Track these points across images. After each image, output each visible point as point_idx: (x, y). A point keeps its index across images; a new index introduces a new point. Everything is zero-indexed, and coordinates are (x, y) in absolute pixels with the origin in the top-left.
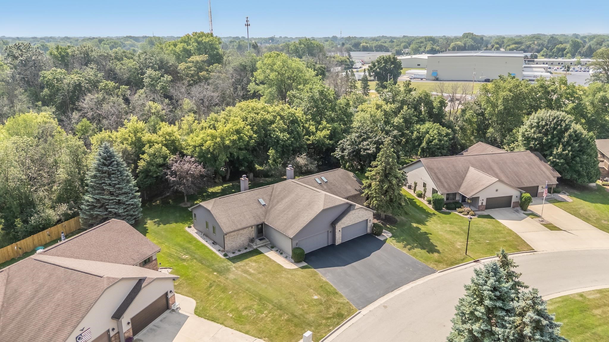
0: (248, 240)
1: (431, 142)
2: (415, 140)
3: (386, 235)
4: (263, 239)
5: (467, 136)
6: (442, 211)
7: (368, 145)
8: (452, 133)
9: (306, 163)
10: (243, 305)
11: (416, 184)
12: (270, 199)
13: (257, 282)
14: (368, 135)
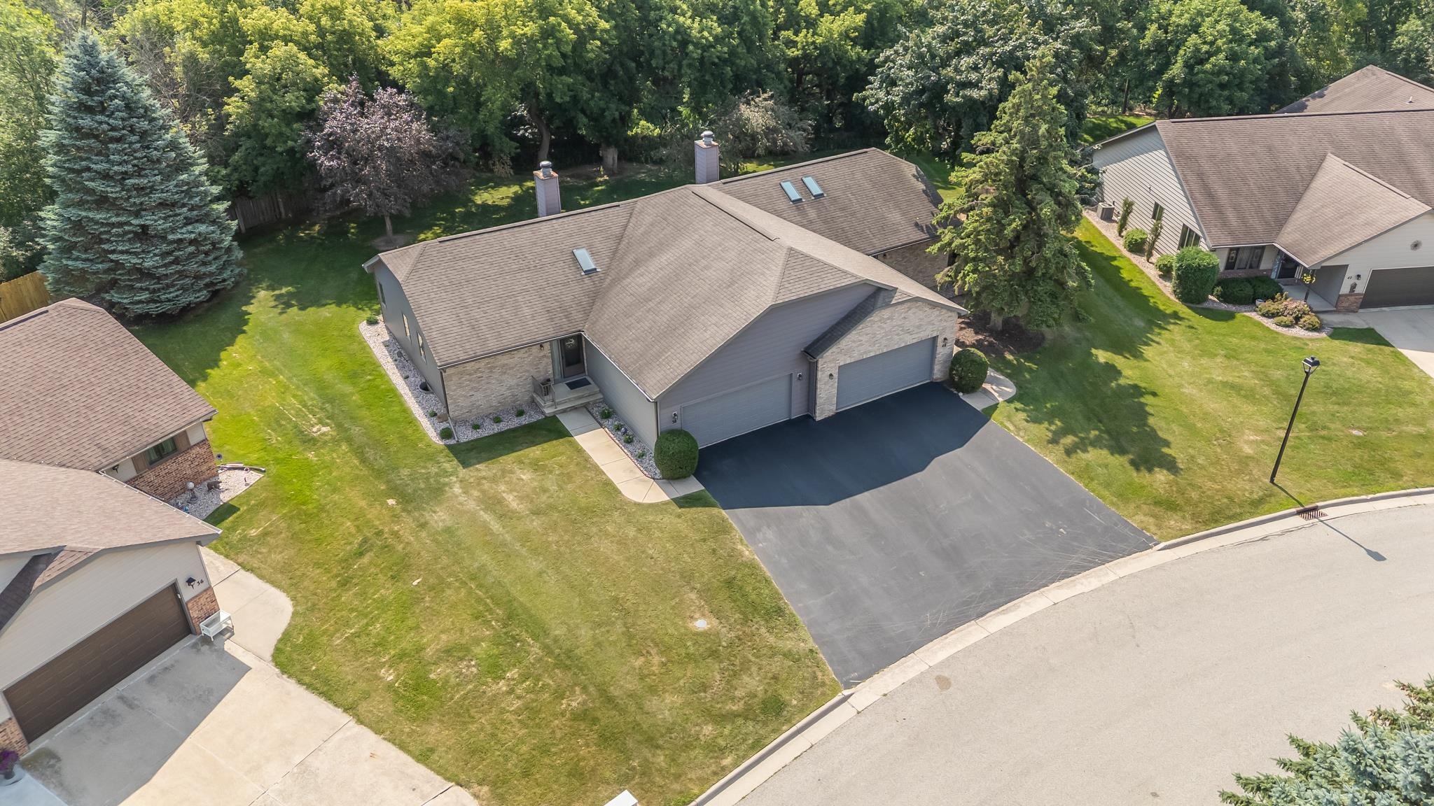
0: (529, 387)
1: (1202, 62)
2: (1148, 52)
3: (999, 389)
4: (584, 383)
5: (1330, 43)
6: (1206, 305)
7: (975, 68)
8: (1281, 32)
9: (772, 123)
10: (444, 637)
11: (1128, 206)
12: (615, 252)
13: (517, 546)
14: (981, 31)
